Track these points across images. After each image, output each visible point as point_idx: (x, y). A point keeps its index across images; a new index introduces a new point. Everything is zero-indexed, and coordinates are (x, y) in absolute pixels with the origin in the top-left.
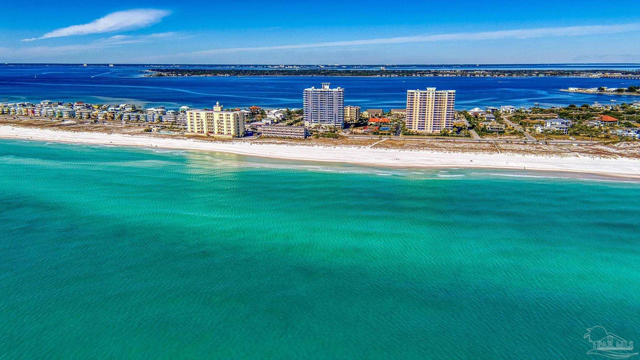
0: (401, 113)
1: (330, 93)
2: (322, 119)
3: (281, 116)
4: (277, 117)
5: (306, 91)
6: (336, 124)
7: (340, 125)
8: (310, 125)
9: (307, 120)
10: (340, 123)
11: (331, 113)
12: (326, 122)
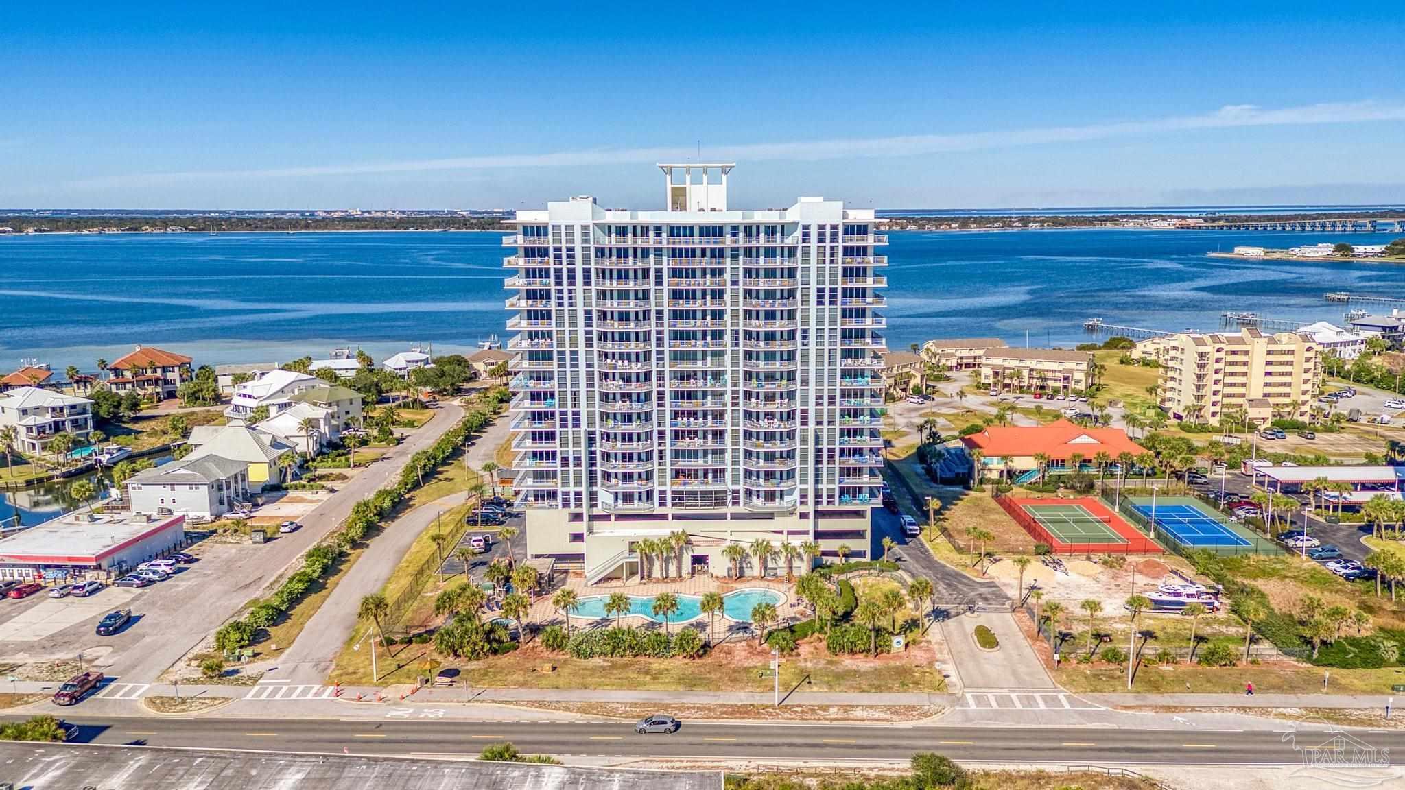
0: (1032, 364)
1: (762, 242)
2: (695, 486)
3: (310, 424)
4: (276, 444)
5: (529, 230)
6: (826, 525)
7: (864, 524)
8: (577, 537)
9: (552, 495)
10: (858, 514)
11: (776, 425)
12: (729, 509)
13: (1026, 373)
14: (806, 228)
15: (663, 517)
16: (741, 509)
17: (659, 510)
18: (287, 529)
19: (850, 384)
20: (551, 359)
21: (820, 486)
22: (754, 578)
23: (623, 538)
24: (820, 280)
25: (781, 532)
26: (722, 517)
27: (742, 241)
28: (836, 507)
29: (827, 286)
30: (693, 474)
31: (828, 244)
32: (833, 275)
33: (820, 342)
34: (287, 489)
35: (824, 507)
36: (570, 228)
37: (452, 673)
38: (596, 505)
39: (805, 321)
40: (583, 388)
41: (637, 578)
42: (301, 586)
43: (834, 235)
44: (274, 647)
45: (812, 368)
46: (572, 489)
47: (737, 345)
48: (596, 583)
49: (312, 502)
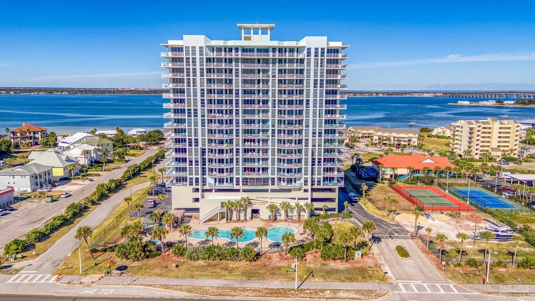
1: (287, 56)
2: (254, 175)
3: (86, 153)
4: (68, 160)
5: (174, 49)
6: (317, 195)
7: (335, 195)
8: (197, 200)
9: (184, 179)
10: (330, 190)
11: (293, 147)
12: (270, 187)
13: (392, 138)
14: (309, 49)
15: (238, 190)
16: (275, 187)
17: (236, 187)
18: (64, 196)
19: (329, 127)
20: (184, 113)
21: (314, 176)
22: (281, 220)
23: (218, 200)
24: (316, 75)
25: (295, 199)
26: (266, 191)
27: (277, 55)
28: (322, 186)
29: (319, 79)
30: (253, 170)
31: (319, 58)
32: (322, 73)
33: (315, 106)
34: (71, 179)
35: (316, 186)
36: (194, 48)
37: (122, 268)
38: (206, 185)
39: (308, 96)
40: (200, 128)
41: (225, 220)
42: (59, 222)
43: (323, 53)
44: (34, 253)
45: (311, 118)
46: (194, 176)
47: (275, 107)
48: (205, 222)
49: (81, 185)
